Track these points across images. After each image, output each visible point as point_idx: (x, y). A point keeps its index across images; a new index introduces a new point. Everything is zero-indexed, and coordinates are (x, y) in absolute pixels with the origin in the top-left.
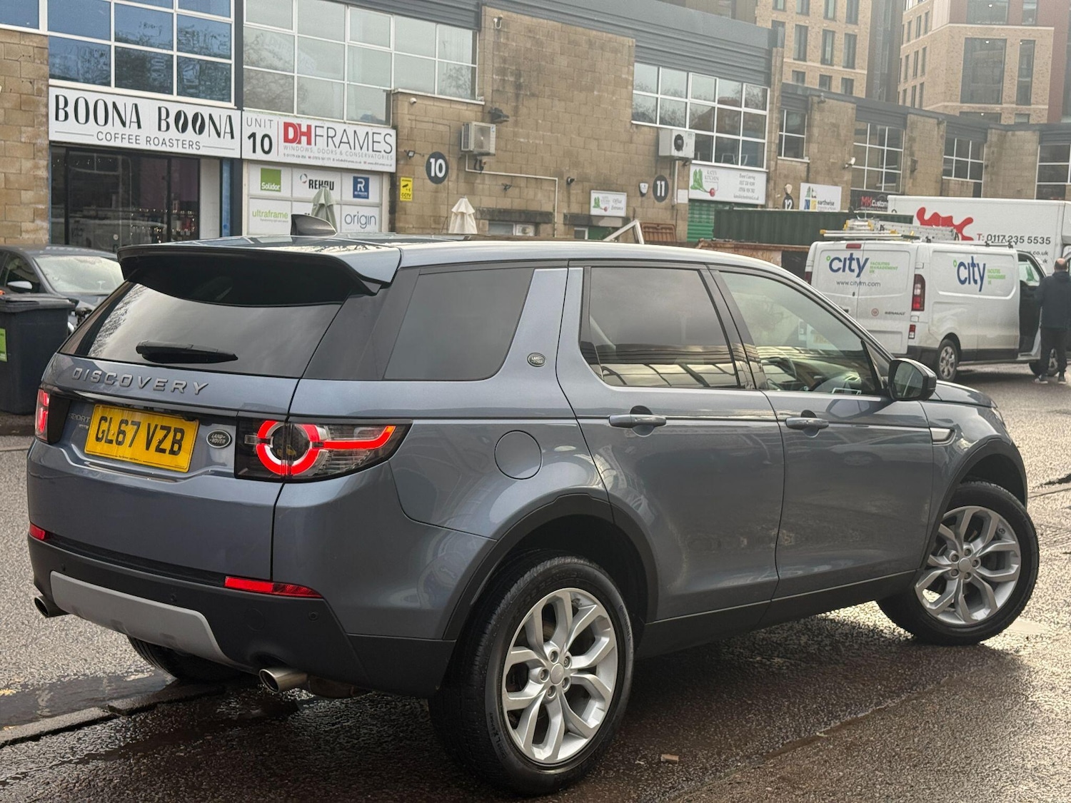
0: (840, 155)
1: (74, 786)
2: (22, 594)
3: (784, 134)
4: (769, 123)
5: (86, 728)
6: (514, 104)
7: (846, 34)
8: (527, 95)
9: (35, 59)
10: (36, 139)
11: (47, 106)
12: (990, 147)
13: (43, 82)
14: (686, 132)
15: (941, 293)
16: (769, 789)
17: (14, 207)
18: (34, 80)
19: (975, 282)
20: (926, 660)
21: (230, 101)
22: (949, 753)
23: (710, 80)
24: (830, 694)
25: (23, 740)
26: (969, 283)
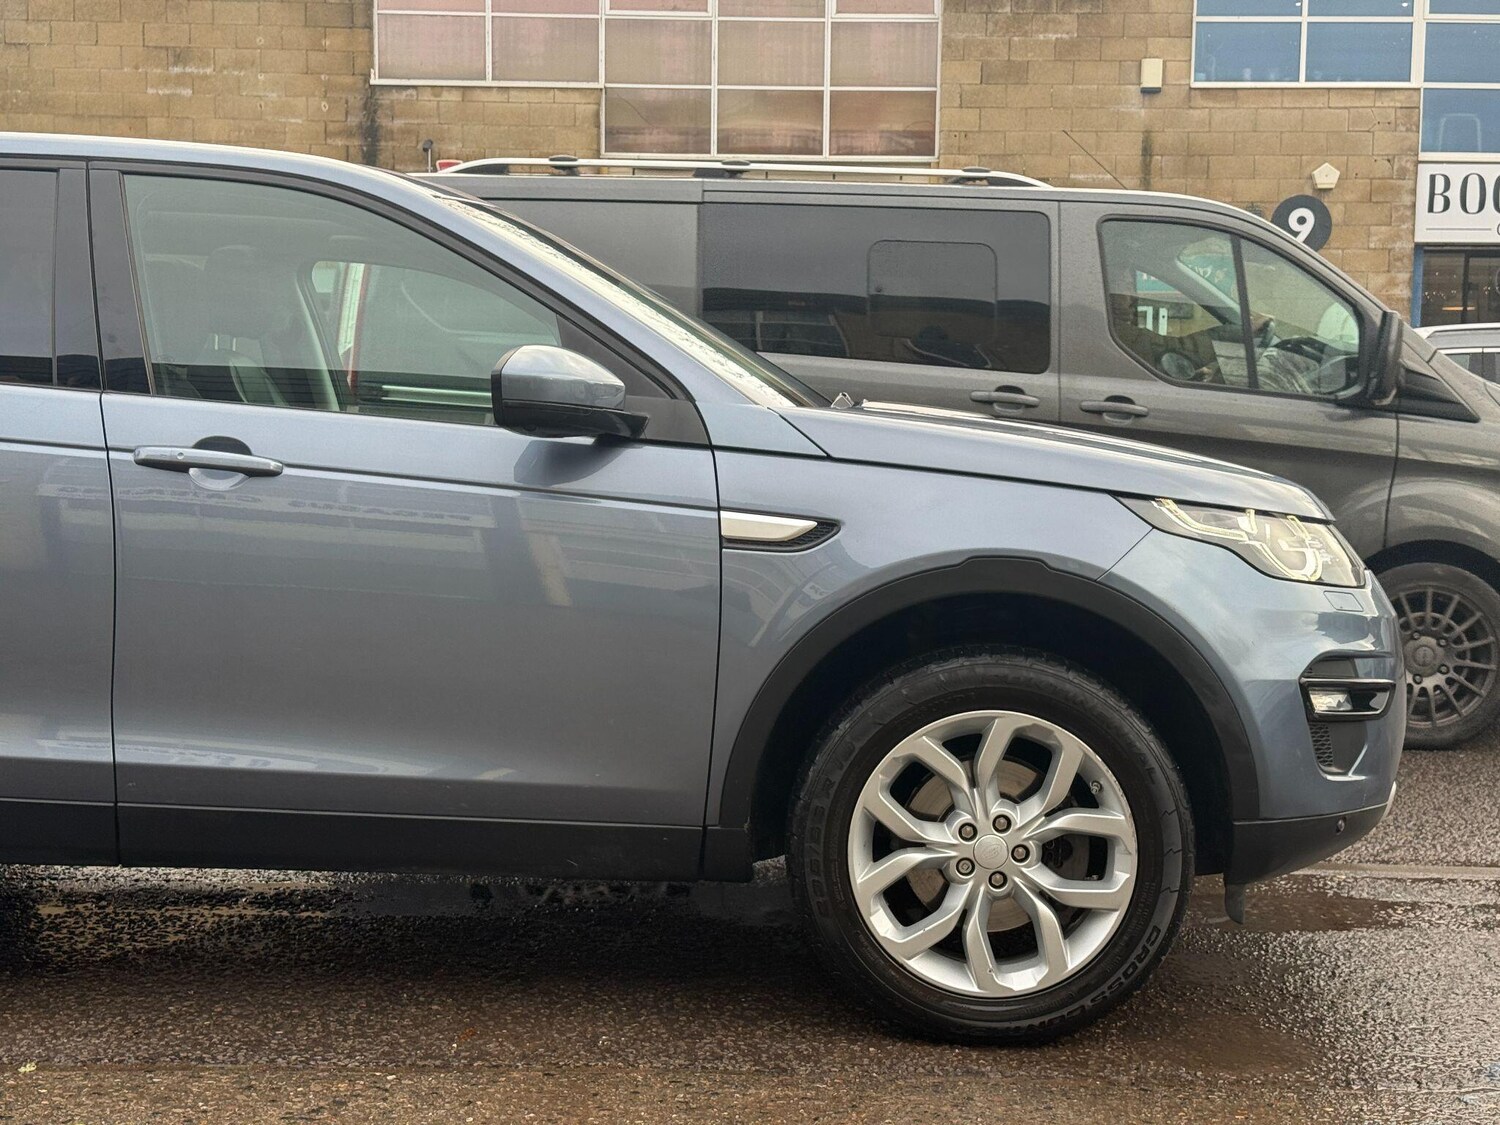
9: (1396, 125)
10: (1394, 242)
11: (1414, 192)
13: (1407, 158)
18: (1394, 158)
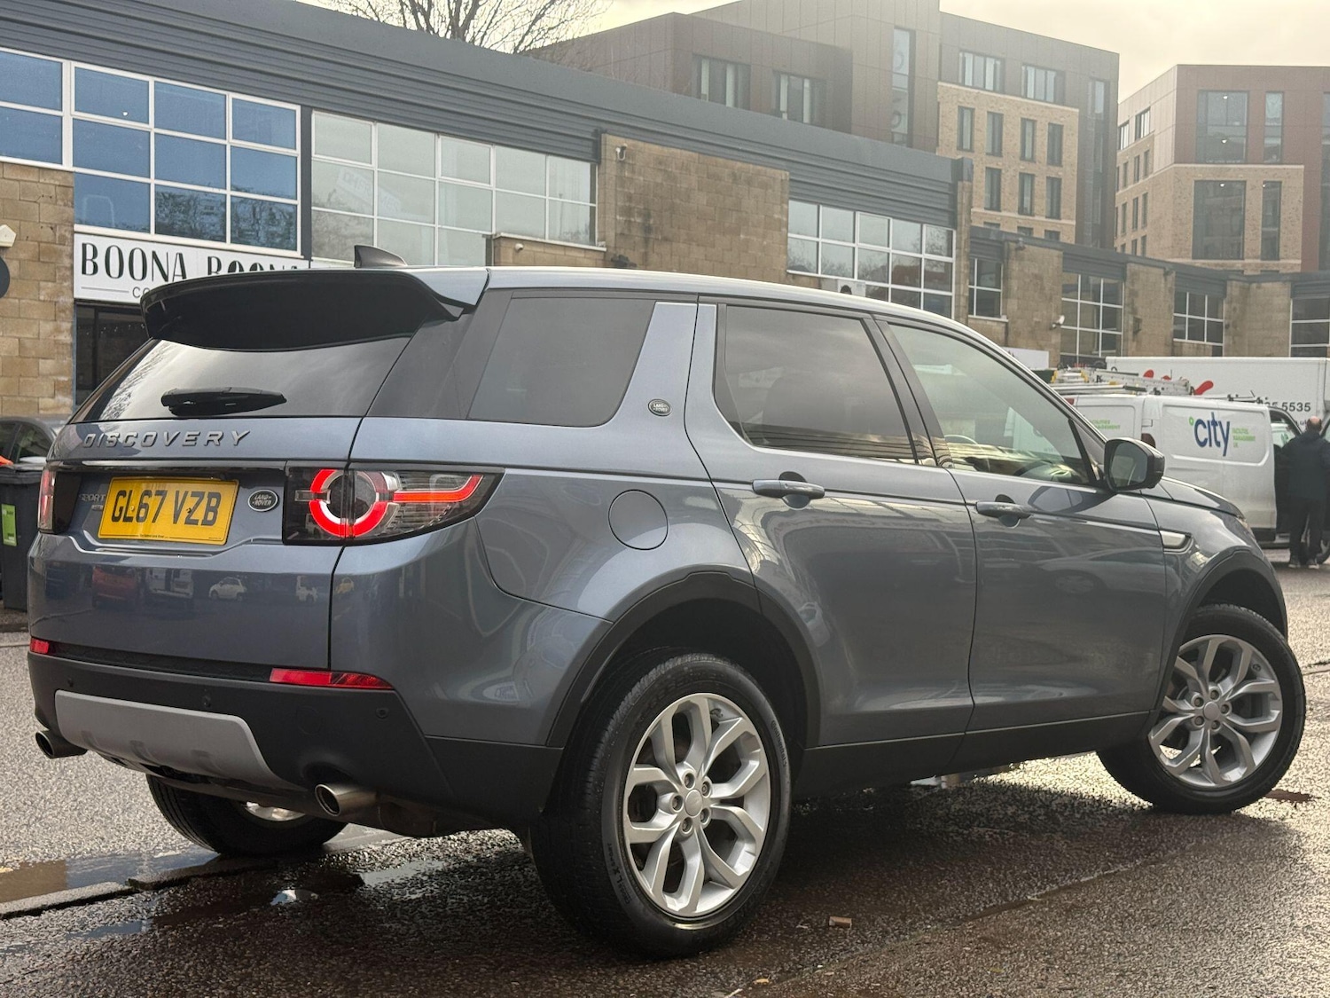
0: (1045, 312)
1: (83, 958)
2: (25, 776)
3: (975, 287)
4: (956, 272)
5: (100, 903)
6: (643, 250)
7: (1047, 177)
8: (658, 239)
9: (57, 201)
10: (58, 296)
11: (71, 256)
12: (1230, 302)
13: (65, 228)
14: (854, 282)
15: (1176, 457)
16: (967, 949)
17: (31, 379)
18: (56, 226)
19: (1218, 444)
20: (1167, 827)
21: (296, 250)
22: (1198, 913)
23: (882, 220)
24: (1045, 860)
25: (19, 914)
26: (1210, 445)
